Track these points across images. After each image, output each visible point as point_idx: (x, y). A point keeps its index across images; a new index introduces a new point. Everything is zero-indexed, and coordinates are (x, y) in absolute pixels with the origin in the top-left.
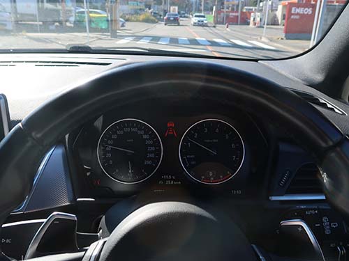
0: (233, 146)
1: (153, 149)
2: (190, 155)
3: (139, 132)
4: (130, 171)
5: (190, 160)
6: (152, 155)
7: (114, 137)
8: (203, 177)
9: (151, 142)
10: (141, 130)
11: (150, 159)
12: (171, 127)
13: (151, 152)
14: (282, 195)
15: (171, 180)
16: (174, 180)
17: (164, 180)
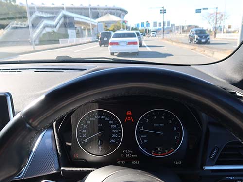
0: (175, 129)
1: (116, 131)
2: (143, 135)
4: (100, 147)
5: (143, 139)
6: (116, 136)
7: (88, 122)
8: (153, 152)
9: (115, 126)
10: (108, 117)
11: (114, 138)
13: (115, 133)
14: (213, 166)
15: (129, 154)
16: (132, 154)
17: (125, 154)
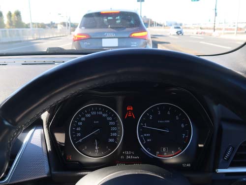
1: (115, 129)
2: (146, 133)
3: (104, 115)
4: (97, 148)
5: (146, 138)
6: (115, 134)
7: (83, 119)
8: (158, 153)
9: (114, 123)
10: (105, 113)
11: (113, 137)
12: (131, 110)
13: (114, 132)
14: (226, 168)
15: (131, 155)
16: (133, 155)
17: (125, 155)
